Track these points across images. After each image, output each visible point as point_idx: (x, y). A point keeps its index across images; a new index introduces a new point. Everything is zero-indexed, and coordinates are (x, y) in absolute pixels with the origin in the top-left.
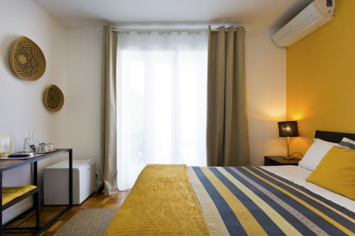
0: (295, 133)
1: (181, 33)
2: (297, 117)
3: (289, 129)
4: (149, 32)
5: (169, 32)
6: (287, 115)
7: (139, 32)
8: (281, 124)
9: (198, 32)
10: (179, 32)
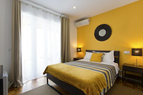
0: (80, 51)
1: (52, 14)
2: (80, 46)
3: (79, 50)
4: (38, 9)
5: (47, 12)
6: (77, 46)
7: (33, 7)
8: (77, 49)
9: (57, 16)
10: (51, 13)
